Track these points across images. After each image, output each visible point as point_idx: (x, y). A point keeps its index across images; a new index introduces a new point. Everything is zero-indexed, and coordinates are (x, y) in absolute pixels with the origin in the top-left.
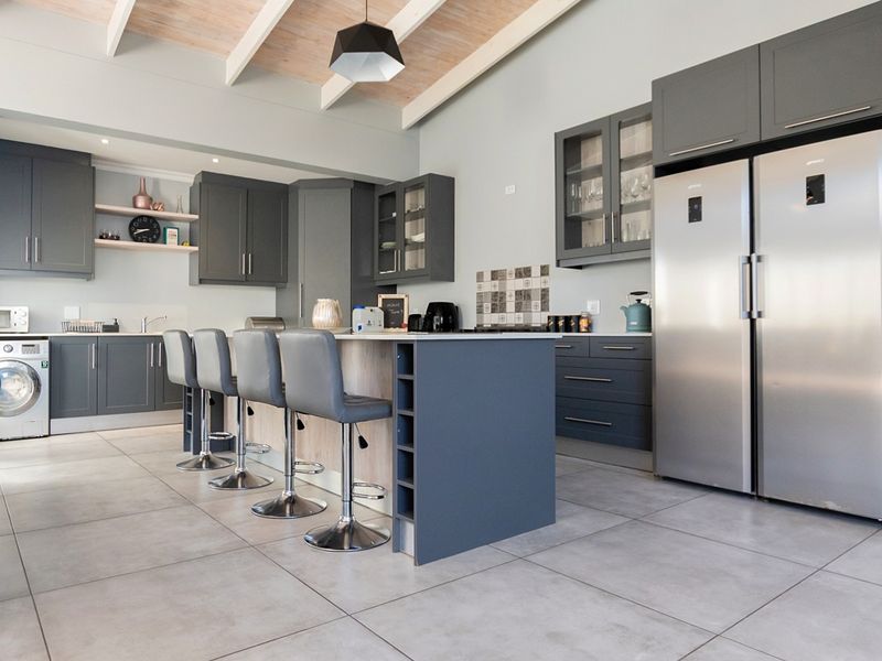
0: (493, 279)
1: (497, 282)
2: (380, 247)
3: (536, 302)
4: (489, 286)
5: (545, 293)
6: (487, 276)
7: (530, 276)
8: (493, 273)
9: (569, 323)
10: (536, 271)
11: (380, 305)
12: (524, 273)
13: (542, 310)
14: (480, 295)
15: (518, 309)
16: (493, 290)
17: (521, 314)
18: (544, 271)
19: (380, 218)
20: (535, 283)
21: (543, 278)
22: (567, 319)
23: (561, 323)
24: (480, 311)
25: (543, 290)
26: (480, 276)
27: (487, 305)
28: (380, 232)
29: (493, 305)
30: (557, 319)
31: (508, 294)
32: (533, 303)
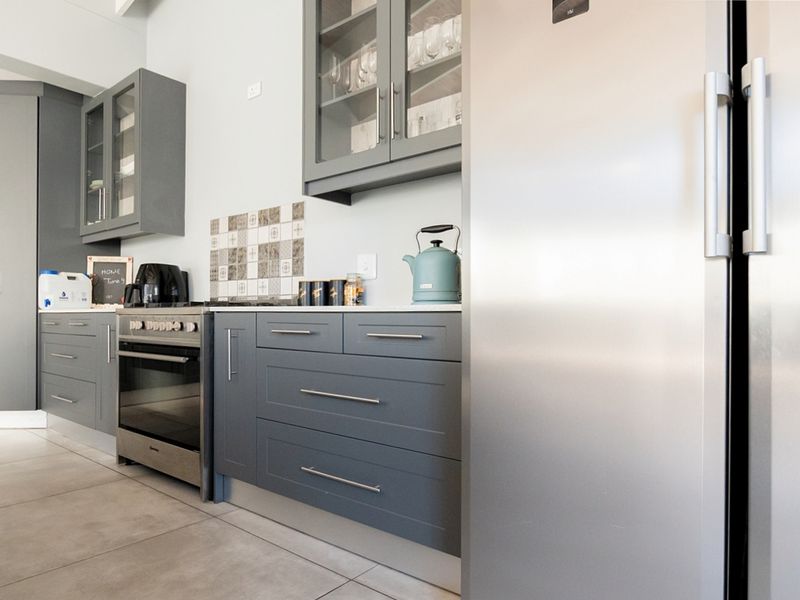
0: (230, 229)
1: (235, 233)
2: (88, 188)
3: (286, 261)
4: (226, 240)
5: (298, 247)
6: (224, 225)
7: (278, 221)
8: (231, 219)
9: (328, 292)
10: (286, 214)
11: (90, 271)
12: (270, 217)
13: (295, 273)
14: (214, 255)
15: (262, 274)
16: (232, 246)
17: (266, 281)
18: (298, 211)
19: (88, 146)
20: (285, 232)
21: (296, 222)
22: (327, 286)
23: (318, 293)
24: (214, 279)
25: (296, 242)
26: (215, 225)
27: (224, 268)
28: (87, 168)
29: (230, 268)
30: (312, 285)
31: (249, 250)
32: (282, 262)
